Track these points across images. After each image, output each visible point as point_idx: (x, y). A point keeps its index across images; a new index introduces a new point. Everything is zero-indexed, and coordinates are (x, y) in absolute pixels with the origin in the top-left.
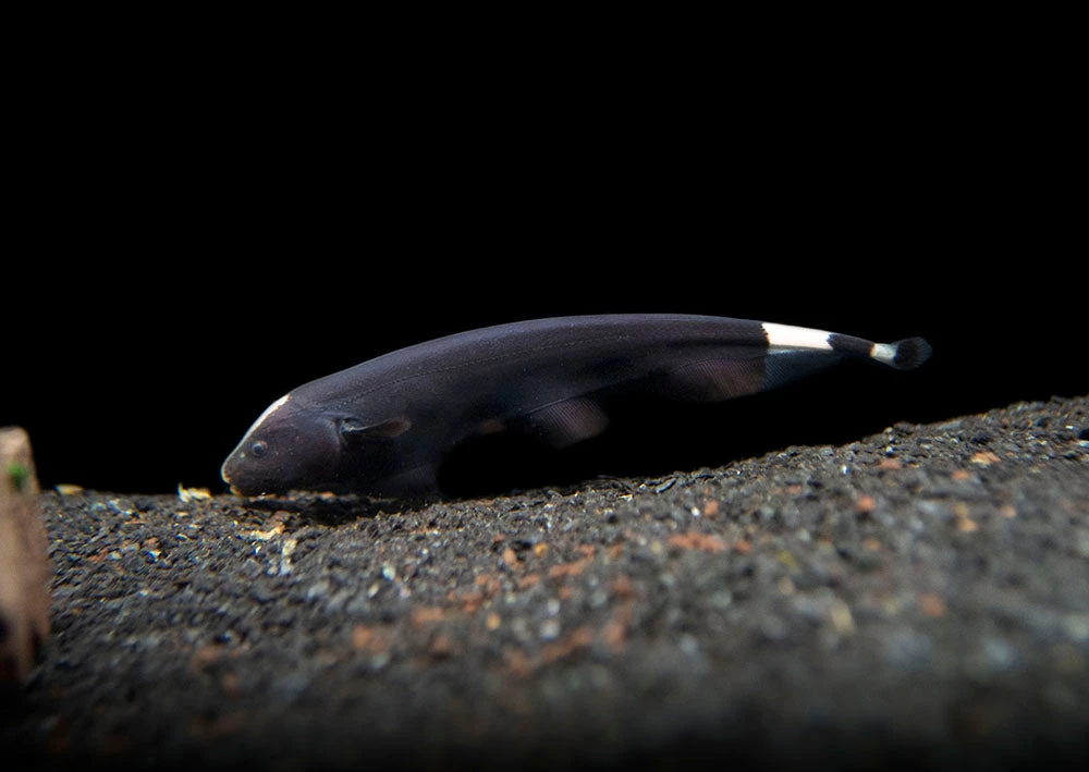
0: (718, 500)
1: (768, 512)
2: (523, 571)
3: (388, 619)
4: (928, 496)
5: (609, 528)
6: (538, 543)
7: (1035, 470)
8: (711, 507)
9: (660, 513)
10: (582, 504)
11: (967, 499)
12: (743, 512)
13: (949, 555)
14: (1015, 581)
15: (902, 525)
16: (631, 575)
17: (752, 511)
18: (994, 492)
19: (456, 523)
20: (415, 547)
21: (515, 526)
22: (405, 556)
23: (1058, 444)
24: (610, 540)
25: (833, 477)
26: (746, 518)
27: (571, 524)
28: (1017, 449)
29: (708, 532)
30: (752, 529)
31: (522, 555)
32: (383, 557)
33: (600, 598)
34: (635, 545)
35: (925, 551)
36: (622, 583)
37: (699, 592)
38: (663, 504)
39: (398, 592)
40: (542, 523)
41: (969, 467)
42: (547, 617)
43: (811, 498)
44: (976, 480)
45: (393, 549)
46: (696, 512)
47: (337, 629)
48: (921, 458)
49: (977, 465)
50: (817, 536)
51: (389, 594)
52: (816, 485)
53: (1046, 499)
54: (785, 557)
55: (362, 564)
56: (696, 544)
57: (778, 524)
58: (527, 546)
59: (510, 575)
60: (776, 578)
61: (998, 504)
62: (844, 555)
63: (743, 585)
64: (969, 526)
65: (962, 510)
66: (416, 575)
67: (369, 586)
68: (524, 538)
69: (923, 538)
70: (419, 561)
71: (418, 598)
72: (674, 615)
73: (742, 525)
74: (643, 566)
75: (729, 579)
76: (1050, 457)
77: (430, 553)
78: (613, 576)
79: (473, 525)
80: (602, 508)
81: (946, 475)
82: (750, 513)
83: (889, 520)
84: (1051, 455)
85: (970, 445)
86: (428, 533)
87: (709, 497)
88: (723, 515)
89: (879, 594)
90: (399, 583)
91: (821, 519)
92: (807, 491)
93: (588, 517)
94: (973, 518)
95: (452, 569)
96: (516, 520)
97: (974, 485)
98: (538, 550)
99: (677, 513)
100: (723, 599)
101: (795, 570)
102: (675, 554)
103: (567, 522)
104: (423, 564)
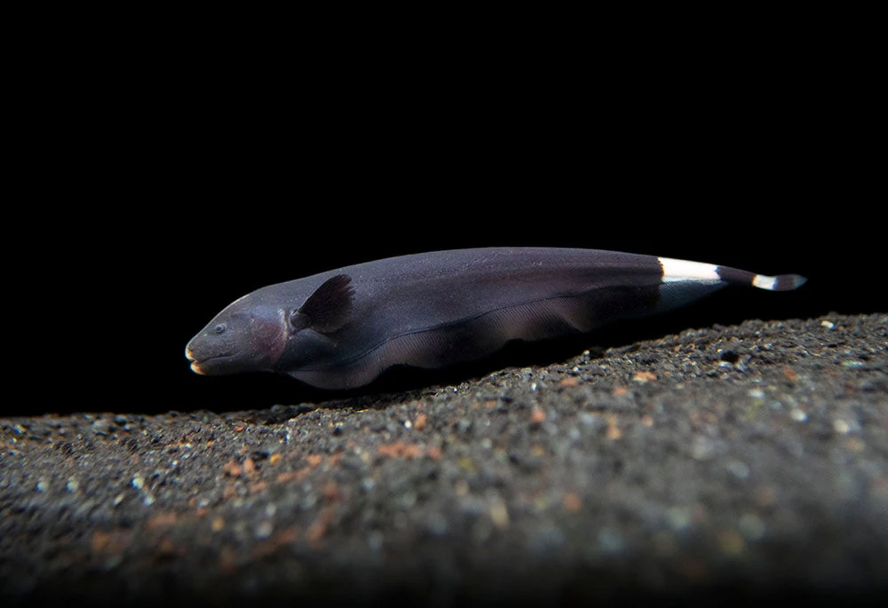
0: (427, 414)
1: (465, 423)
2: (257, 478)
3: (125, 525)
4: (590, 409)
5: (334, 440)
6: (274, 453)
7: (680, 387)
8: (421, 420)
9: (378, 425)
10: (319, 418)
11: (620, 411)
12: (446, 424)
13: (593, 459)
14: (639, 480)
15: (563, 434)
16: (339, 480)
17: (453, 423)
18: (641, 405)
19: (208, 437)
20: (167, 459)
21: (259, 439)
22: (156, 467)
23: (703, 364)
24: (332, 450)
25: (524, 393)
26: (448, 430)
27: (308, 435)
28: (673, 368)
29: (415, 441)
30: (451, 439)
31: (259, 464)
32: (135, 469)
33: (310, 501)
34: (352, 454)
35: (577, 456)
36: (330, 488)
37: (391, 494)
38: (381, 418)
39: (142, 499)
40: (283, 435)
41: (631, 384)
42: (264, 519)
43: (503, 412)
44: (631, 396)
45: (146, 461)
46: (408, 424)
47: (80, 535)
48: (597, 377)
49: (637, 383)
50: (495, 444)
51: (133, 502)
52: (507, 401)
53: (679, 411)
54: (465, 463)
55: (114, 475)
56: (400, 452)
57: (469, 435)
58: (265, 456)
59: (246, 482)
60: (454, 481)
61: (641, 415)
62: (513, 461)
63: (427, 488)
64: (614, 434)
65: (612, 420)
66: (163, 484)
67: (116, 496)
68: (264, 449)
69: (578, 445)
70: (167, 472)
71: (160, 505)
72: (369, 515)
73: (443, 435)
74: (352, 472)
75: (416, 482)
76: (698, 376)
77: (179, 464)
78: (324, 482)
79: (223, 438)
80: (334, 422)
81: (608, 391)
82: (451, 425)
83: (553, 430)
84: (698, 373)
85: (639, 365)
86: (181, 446)
87: (421, 412)
88: (430, 427)
89: (533, 493)
90: (146, 491)
91: (504, 429)
92: (500, 405)
93: (322, 430)
94: (619, 427)
95: (197, 477)
96: (261, 433)
97: (628, 399)
98: (272, 459)
99: (392, 426)
100: (408, 500)
101: (472, 474)
102: (379, 461)
103: (304, 434)
104: (171, 474)
